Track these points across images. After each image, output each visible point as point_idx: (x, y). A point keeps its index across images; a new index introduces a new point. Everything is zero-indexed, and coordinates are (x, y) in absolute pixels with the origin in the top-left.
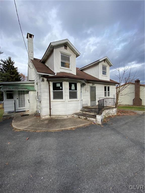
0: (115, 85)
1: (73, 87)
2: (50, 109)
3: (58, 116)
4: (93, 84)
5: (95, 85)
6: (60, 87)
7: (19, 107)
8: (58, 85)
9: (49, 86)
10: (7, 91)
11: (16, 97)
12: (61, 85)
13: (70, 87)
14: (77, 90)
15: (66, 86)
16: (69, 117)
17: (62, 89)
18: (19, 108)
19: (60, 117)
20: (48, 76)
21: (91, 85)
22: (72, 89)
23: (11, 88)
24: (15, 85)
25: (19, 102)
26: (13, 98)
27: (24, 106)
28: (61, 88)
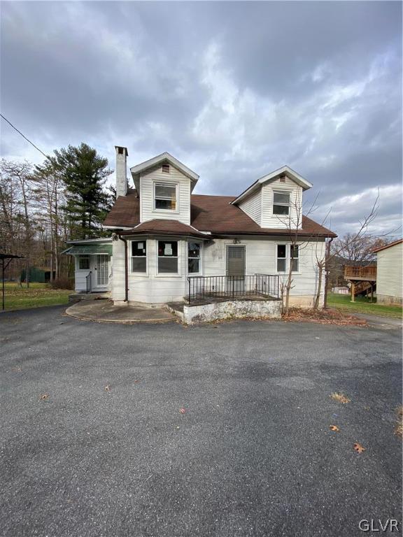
0: (325, 241)
1: (168, 249)
2: (127, 290)
3: (138, 304)
4: (236, 240)
5: (243, 243)
6: (142, 250)
7: (99, 283)
8: (140, 246)
9: (126, 248)
10: (81, 256)
11: (94, 265)
12: (145, 247)
13: (160, 250)
14: (177, 255)
15: (152, 247)
16: (157, 307)
17: (145, 254)
18: (98, 287)
19: (142, 305)
20: (122, 230)
21: (230, 242)
22: (166, 253)
23: (84, 251)
24: (93, 245)
25: (99, 276)
26: (88, 268)
27: (107, 283)
28: (144, 251)
